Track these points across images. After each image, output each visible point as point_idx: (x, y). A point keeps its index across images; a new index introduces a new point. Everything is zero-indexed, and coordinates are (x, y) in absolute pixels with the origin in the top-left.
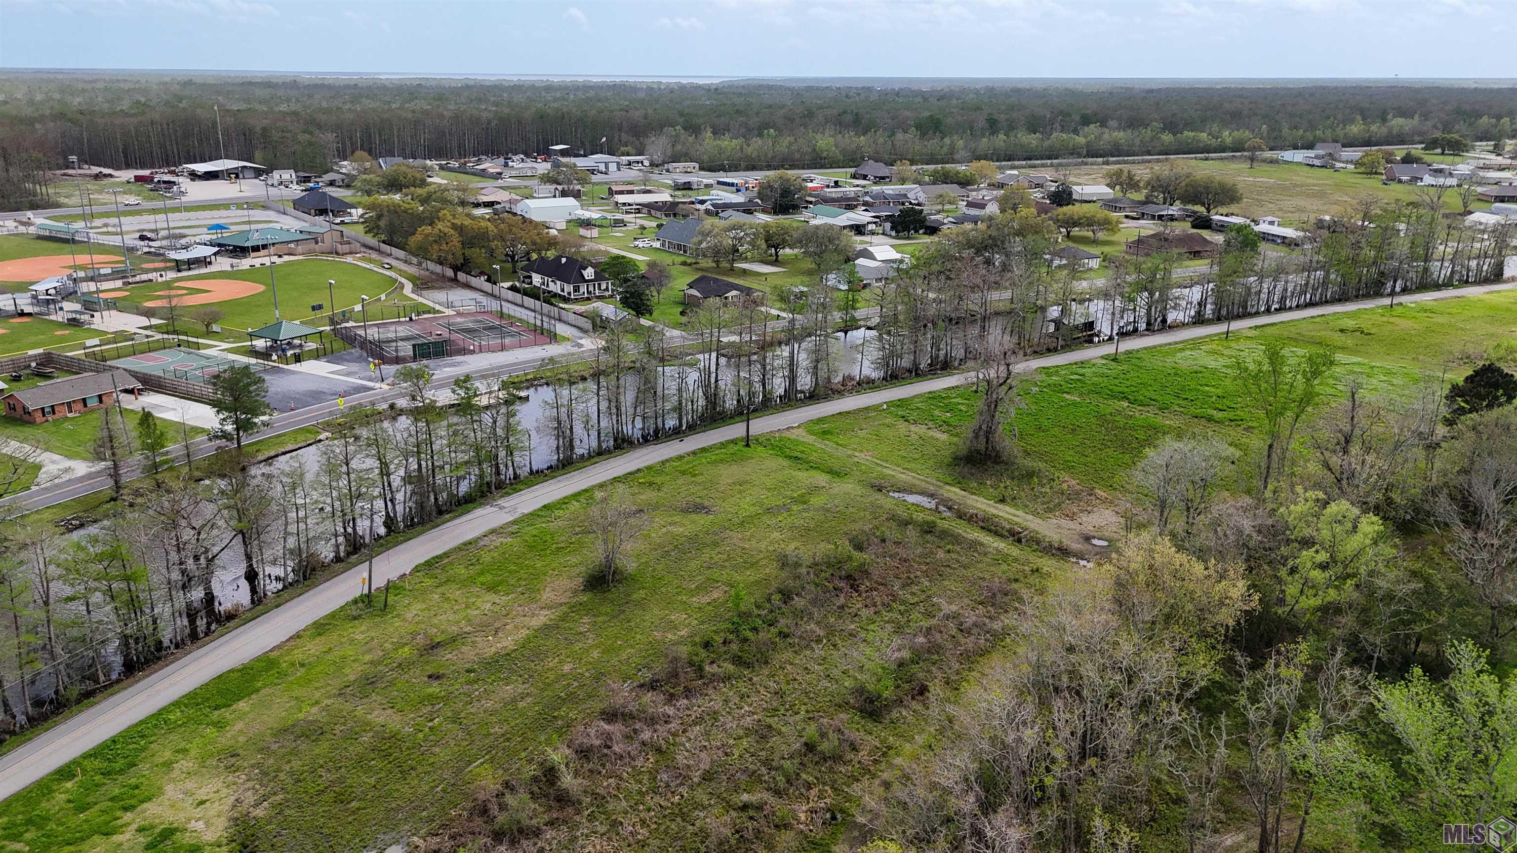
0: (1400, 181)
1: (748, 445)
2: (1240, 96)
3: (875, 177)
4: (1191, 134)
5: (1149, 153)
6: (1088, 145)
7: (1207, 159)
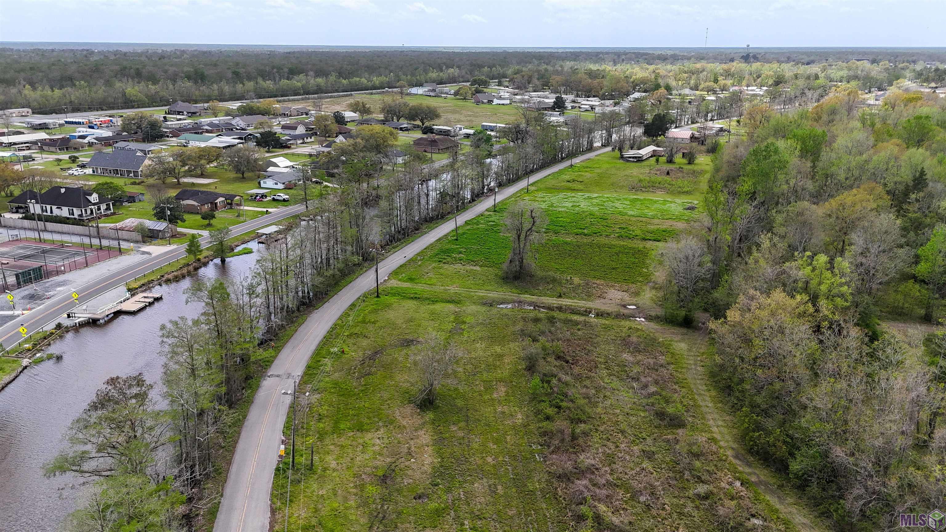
0: (483, 103)
1: (378, 296)
2: (378, 57)
3: (188, 113)
4: (358, 79)
5: (337, 91)
6: (303, 86)
7: (372, 94)
